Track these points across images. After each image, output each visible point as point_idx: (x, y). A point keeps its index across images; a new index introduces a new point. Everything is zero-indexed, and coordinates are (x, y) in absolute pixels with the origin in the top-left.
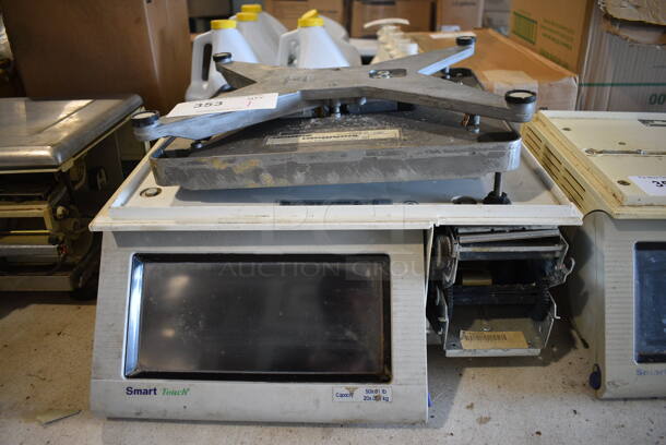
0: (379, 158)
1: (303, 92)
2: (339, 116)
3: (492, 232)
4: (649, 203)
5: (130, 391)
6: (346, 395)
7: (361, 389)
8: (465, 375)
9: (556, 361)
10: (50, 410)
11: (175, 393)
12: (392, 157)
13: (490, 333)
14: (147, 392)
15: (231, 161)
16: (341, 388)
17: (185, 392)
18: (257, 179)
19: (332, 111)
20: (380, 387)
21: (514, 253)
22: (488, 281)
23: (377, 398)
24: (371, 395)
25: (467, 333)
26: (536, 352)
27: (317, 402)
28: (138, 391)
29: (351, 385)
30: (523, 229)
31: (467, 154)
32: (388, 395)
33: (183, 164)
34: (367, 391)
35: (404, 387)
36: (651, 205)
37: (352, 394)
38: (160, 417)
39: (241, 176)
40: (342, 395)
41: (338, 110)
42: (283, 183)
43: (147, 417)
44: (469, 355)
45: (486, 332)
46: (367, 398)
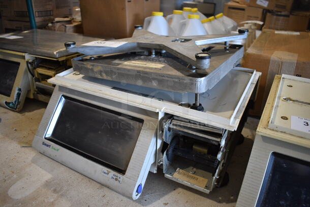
0: (141, 75)
1: (138, 43)
2: (154, 56)
3: (190, 122)
4: (284, 131)
5: (44, 144)
6: (106, 173)
7: (112, 173)
8: (176, 191)
9: (227, 203)
10: (27, 143)
11: (54, 149)
12: (146, 75)
13: (192, 175)
14: (48, 146)
15: (93, 66)
16: (105, 169)
17: (58, 150)
18: (101, 75)
19: (150, 54)
20: (119, 175)
21: (195, 135)
22: (205, 151)
23: (116, 179)
24: (115, 177)
25: (181, 171)
26: (208, 191)
27: (95, 171)
28: (46, 144)
29: (109, 170)
30: (204, 125)
32: (121, 180)
34: (114, 175)
35: (128, 179)
36: (285, 133)
37: (108, 174)
39: (96, 72)
40: (104, 173)
41: (154, 53)
42: (109, 78)
44: (175, 180)
45: (191, 174)
46: (112, 178)
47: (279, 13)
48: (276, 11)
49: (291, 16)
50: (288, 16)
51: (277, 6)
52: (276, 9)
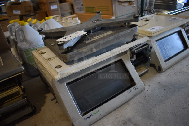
3: (137, 46)
7: (132, 89)
11: (96, 113)
14: (90, 117)
16: (129, 91)
17: (99, 111)
18: (92, 51)
20: (135, 86)
23: (136, 89)
24: (134, 89)
27: (126, 96)
28: (88, 118)
29: (130, 89)
31: (131, 31)
32: (137, 87)
33: (74, 53)
35: (139, 84)
37: (131, 91)
38: (96, 121)
39: (88, 51)
40: (130, 92)
42: (98, 49)
43: (93, 123)
46: (134, 90)
47: (30, 15)
48: (27, 14)
49: (36, 14)
50: (34, 15)
51: (26, 11)
52: (26, 13)
